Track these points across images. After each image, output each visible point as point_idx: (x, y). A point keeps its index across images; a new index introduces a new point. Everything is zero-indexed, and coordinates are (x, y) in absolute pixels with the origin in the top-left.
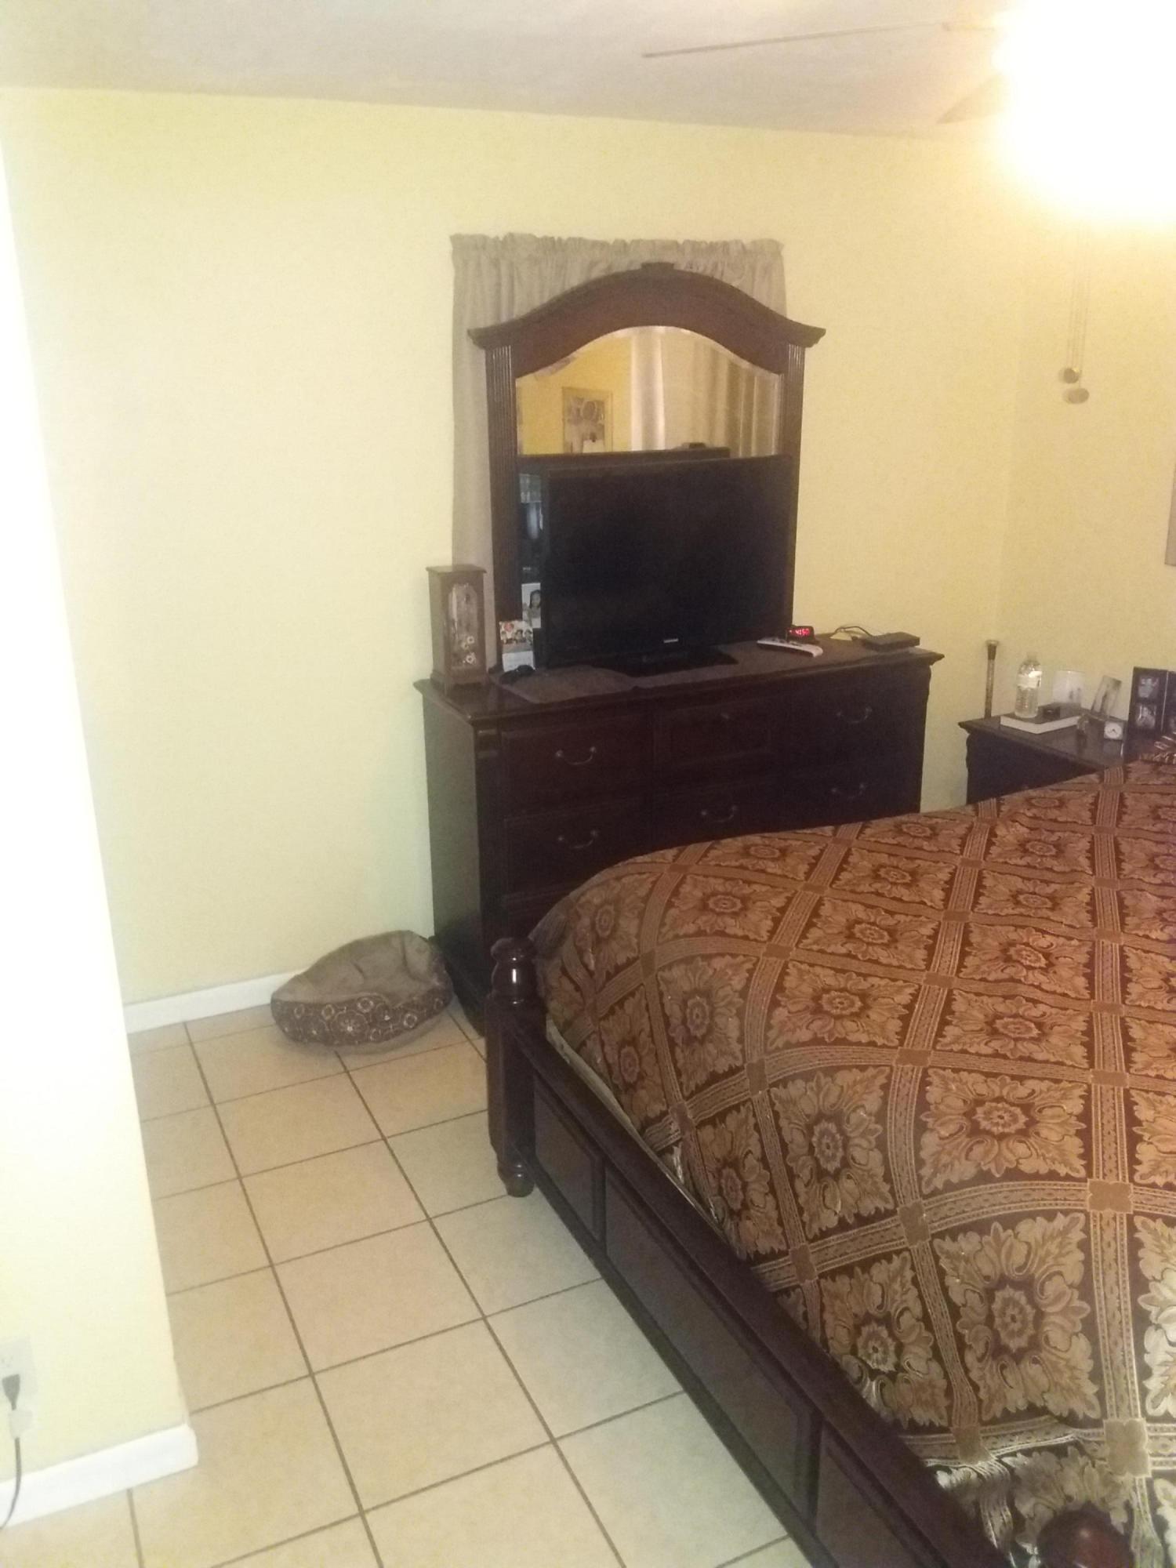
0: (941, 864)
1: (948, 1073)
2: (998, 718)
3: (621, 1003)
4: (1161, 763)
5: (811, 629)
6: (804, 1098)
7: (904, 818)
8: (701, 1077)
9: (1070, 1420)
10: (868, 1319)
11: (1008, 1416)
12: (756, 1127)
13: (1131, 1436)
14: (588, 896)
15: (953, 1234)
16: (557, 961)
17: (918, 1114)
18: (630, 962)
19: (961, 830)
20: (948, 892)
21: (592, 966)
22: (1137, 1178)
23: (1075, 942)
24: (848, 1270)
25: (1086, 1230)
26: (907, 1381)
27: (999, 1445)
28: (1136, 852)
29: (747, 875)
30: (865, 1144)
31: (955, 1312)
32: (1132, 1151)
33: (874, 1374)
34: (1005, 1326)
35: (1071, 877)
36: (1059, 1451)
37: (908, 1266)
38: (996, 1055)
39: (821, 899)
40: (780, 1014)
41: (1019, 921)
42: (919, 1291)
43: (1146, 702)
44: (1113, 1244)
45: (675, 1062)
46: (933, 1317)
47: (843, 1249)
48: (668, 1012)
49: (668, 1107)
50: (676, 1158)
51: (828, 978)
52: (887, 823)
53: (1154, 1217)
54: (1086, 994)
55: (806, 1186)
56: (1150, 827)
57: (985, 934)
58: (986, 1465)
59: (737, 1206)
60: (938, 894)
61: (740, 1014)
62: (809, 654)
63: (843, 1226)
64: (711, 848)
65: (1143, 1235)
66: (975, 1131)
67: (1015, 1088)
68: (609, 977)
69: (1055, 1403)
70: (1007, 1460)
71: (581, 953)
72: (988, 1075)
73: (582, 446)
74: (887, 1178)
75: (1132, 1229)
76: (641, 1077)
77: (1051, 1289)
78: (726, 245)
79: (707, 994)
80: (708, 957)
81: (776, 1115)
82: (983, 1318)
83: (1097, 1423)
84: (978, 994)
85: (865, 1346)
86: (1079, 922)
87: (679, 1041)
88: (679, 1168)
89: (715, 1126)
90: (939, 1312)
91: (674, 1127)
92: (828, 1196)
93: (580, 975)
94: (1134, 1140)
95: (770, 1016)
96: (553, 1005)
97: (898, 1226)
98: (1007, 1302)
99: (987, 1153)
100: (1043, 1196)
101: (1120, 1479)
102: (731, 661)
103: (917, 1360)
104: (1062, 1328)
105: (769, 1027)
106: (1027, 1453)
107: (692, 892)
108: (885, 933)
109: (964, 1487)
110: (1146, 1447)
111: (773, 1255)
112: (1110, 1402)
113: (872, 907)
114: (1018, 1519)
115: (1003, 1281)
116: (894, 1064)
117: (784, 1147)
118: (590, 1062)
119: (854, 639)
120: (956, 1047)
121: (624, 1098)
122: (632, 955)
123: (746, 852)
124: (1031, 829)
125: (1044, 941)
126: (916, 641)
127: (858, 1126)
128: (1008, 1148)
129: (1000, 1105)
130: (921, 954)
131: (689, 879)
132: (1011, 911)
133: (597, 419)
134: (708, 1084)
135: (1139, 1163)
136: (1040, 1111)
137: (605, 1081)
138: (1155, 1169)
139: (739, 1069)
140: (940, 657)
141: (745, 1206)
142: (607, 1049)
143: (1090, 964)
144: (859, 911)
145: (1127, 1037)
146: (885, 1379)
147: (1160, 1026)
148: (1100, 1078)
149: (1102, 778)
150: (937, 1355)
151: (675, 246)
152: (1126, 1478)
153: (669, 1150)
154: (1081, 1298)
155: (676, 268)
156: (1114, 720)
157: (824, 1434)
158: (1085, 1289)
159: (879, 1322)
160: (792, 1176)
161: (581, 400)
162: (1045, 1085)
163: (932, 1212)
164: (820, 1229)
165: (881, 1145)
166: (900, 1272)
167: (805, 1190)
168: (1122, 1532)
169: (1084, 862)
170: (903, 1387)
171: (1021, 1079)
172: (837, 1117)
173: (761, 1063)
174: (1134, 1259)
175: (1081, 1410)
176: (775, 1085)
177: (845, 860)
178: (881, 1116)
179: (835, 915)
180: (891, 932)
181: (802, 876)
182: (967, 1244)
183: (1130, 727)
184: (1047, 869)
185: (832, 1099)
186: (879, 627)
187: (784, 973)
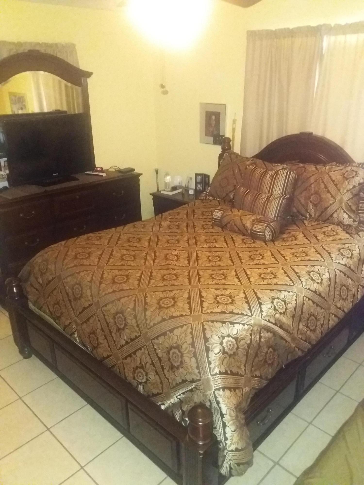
0: (147, 235)
1: (152, 293)
2: (160, 191)
3: (52, 292)
4: (203, 199)
5: (102, 168)
6: (112, 309)
7: (136, 223)
8: (81, 310)
9: (193, 381)
10: (137, 368)
11: (177, 385)
12: (99, 321)
13: (208, 381)
14: (37, 260)
15: (157, 338)
16: (29, 283)
17: (144, 306)
18: (53, 278)
19: (152, 224)
20: (149, 243)
21: (41, 283)
22: (203, 312)
23: (184, 251)
24: (130, 356)
25: (192, 328)
26: (150, 383)
27: (176, 393)
28: (199, 225)
29: (89, 246)
30: (130, 318)
31: (160, 359)
32: (202, 305)
33: (141, 383)
34: (174, 360)
35: (182, 234)
36: (191, 390)
37: (146, 350)
38: (165, 286)
39: (113, 250)
40: (103, 285)
41: (169, 248)
42: (150, 357)
43: (199, 183)
44: (199, 331)
45: (72, 307)
46: (155, 363)
47: (128, 350)
48: (67, 292)
49: (71, 320)
50: (76, 335)
51: (116, 272)
52: (131, 225)
53: (208, 321)
54: (188, 265)
55: (115, 334)
56: (202, 218)
57: (160, 253)
58: (174, 400)
59: (96, 345)
60: (147, 244)
61: (90, 288)
62: (102, 176)
63: (127, 343)
64: (77, 239)
65: (206, 327)
66: (160, 307)
67: (170, 294)
68: (47, 284)
69: (189, 378)
70: (178, 397)
71: (37, 278)
72: (162, 291)
73: (18, 112)
74: (138, 326)
75: (203, 325)
76: (62, 313)
77: (184, 347)
78: (56, 44)
79: (79, 284)
80: (78, 273)
81: (104, 315)
82: (167, 359)
83: (200, 380)
84: (159, 270)
85: (137, 376)
86: (185, 246)
87: (72, 300)
88: (77, 339)
89: (86, 323)
90: (156, 361)
91: (74, 326)
92: (122, 335)
93: (37, 286)
94: (202, 302)
95: (99, 287)
96: (30, 297)
97: (142, 339)
98: (174, 353)
99: (164, 313)
100: (180, 322)
101: (206, 393)
102: (77, 179)
103: (152, 376)
104: (188, 357)
105: (100, 290)
106: (183, 393)
107: (72, 253)
108: (132, 257)
109: (169, 407)
110: (212, 383)
111: (108, 357)
112: (202, 373)
113: (128, 250)
114: (183, 412)
115: (171, 348)
116: (137, 293)
117: (107, 324)
118: (45, 312)
119: (116, 170)
120: (154, 286)
121: (57, 321)
122: (53, 276)
123: (88, 239)
124: (170, 222)
125: (176, 253)
126: (134, 170)
127: (128, 313)
128: (169, 310)
129: (167, 299)
130: (143, 261)
131: (70, 250)
132: (167, 245)
133: (22, 103)
134: (83, 311)
135: (204, 307)
136: (177, 299)
137: (50, 317)
138: (208, 308)
139: (91, 305)
140: (141, 174)
141: (98, 344)
142: (49, 307)
143: (188, 257)
144: (125, 252)
145: (199, 275)
146: (144, 384)
147: (207, 270)
148: (192, 287)
149: (188, 205)
150: (157, 373)
151: (38, 44)
152: (208, 393)
153: (73, 333)
154: (192, 347)
155: (40, 51)
156: (191, 189)
157: (128, 404)
158: (193, 345)
159: (140, 368)
160: (111, 332)
161: (16, 96)
162: (178, 291)
163: (151, 333)
164: (121, 346)
165: (135, 317)
166: (144, 352)
167: (115, 335)
168: (209, 407)
169: (185, 229)
170: (149, 385)
171: (172, 291)
172: (122, 312)
173: (98, 302)
174: (204, 334)
175: (195, 378)
176: (103, 307)
177: (119, 238)
178: (134, 309)
179: (117, 254)
180: (134, 256)
181: (106, 244)
182: (161, 339)
183: (196, 190)
184: (176, 232)
185: (120, 307)
186: (123, 166)
187: (103, 274)
